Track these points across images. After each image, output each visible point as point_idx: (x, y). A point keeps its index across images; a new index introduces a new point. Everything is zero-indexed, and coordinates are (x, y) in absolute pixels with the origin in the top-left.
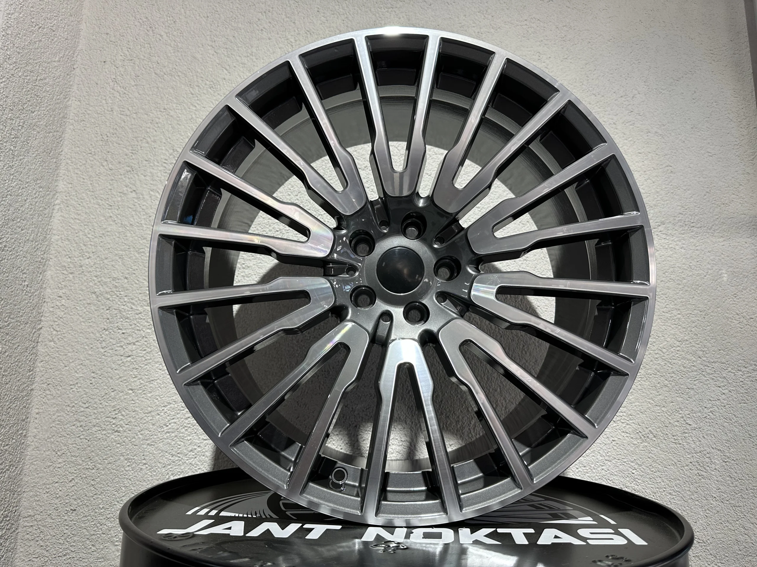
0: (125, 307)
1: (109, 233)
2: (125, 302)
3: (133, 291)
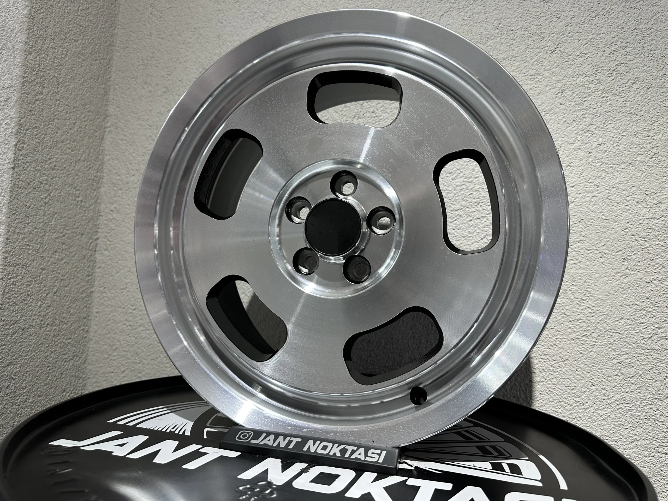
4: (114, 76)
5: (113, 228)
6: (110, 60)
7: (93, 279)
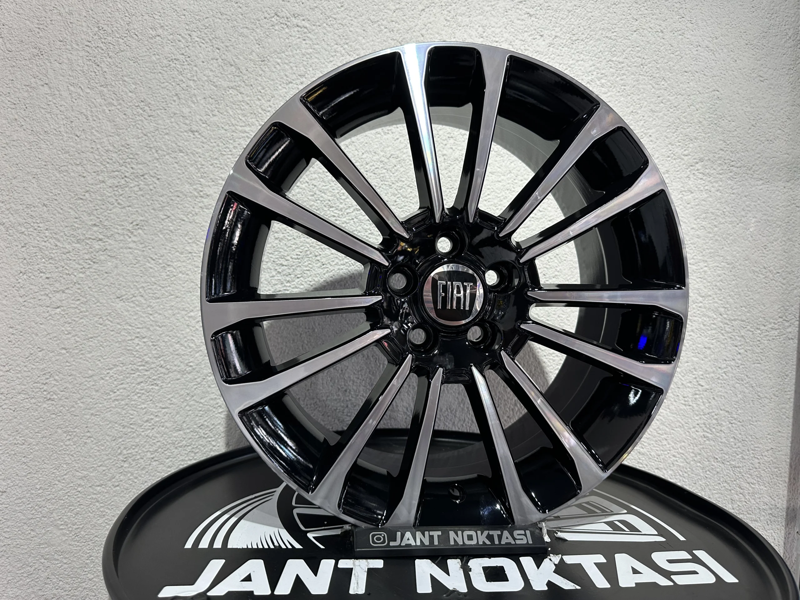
2: (46, 237)
3: (55, 223)
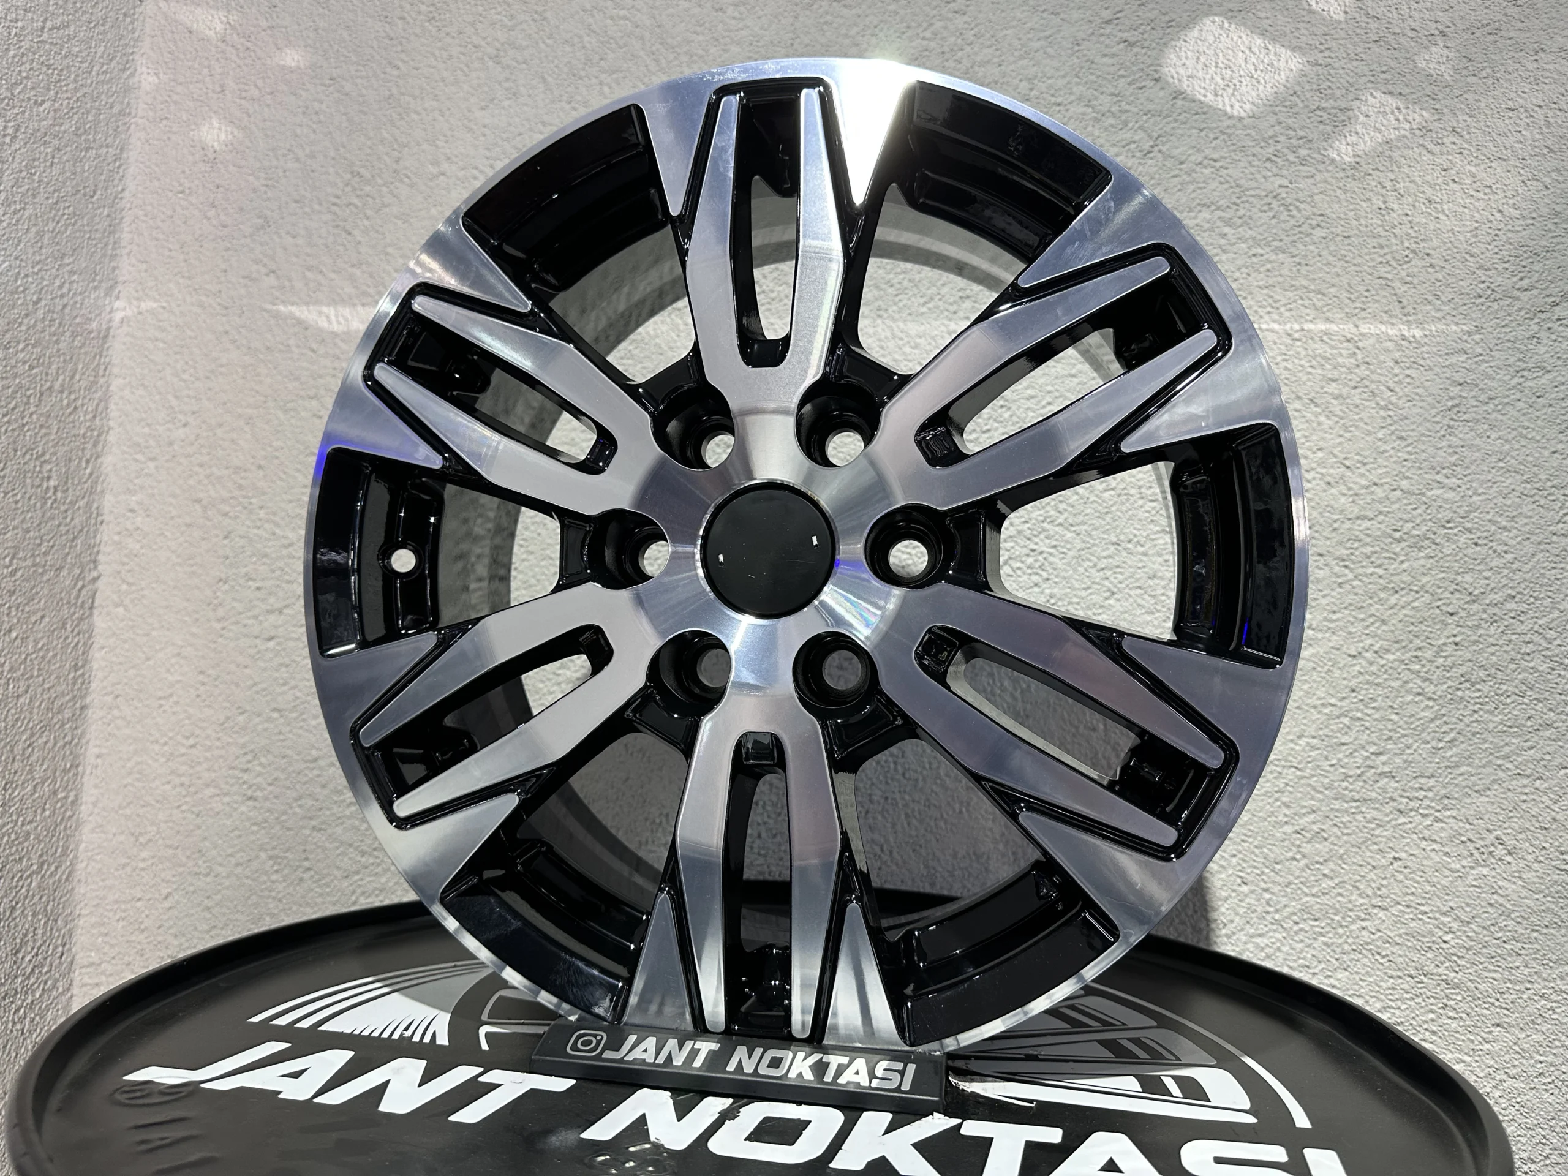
0: (260, 532)
1: (223, 370)
4: (131, 186)
5: (135, 552)
6: (122, 149)
7: (86, 676)
